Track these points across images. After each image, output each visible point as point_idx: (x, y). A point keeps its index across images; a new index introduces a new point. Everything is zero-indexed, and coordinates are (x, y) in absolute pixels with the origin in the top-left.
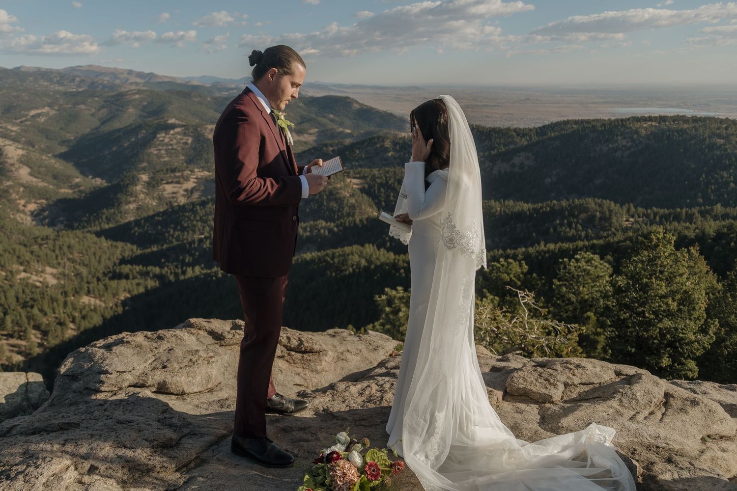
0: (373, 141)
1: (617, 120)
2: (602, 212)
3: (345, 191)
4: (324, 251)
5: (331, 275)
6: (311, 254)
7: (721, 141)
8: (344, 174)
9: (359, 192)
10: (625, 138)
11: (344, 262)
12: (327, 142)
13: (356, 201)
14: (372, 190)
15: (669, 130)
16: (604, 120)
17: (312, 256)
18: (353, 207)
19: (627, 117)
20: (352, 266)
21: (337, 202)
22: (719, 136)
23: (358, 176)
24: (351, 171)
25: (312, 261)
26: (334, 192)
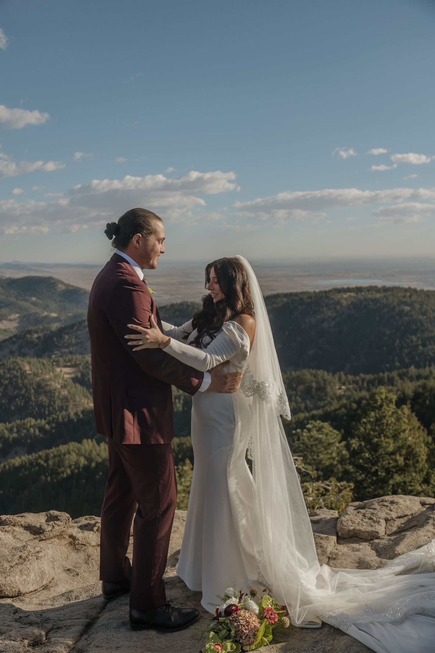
0: (83, 324)
1: (321, 292)
2: (317, 383)
3: (55, 382)
4: (36, 453)
5: (46, 480)
6: (20, 458)
7: (407, 308)
8: (52, 363)
9: (71, 382)
10: (329, 309)
11: (60, 464)
12: (30, 328)
13: (69, 392)
14: (86, 379)
15: (365, 300)
16: (309, 293)
17: (22, 461)
18: (66, 399)
19: (330, 288)
20: (70, 466)
21: (46, 396)
22: (406, 304)
23: (69, 364)
24: (61, 360)
25: (22, 466)
26: (43, 385)
